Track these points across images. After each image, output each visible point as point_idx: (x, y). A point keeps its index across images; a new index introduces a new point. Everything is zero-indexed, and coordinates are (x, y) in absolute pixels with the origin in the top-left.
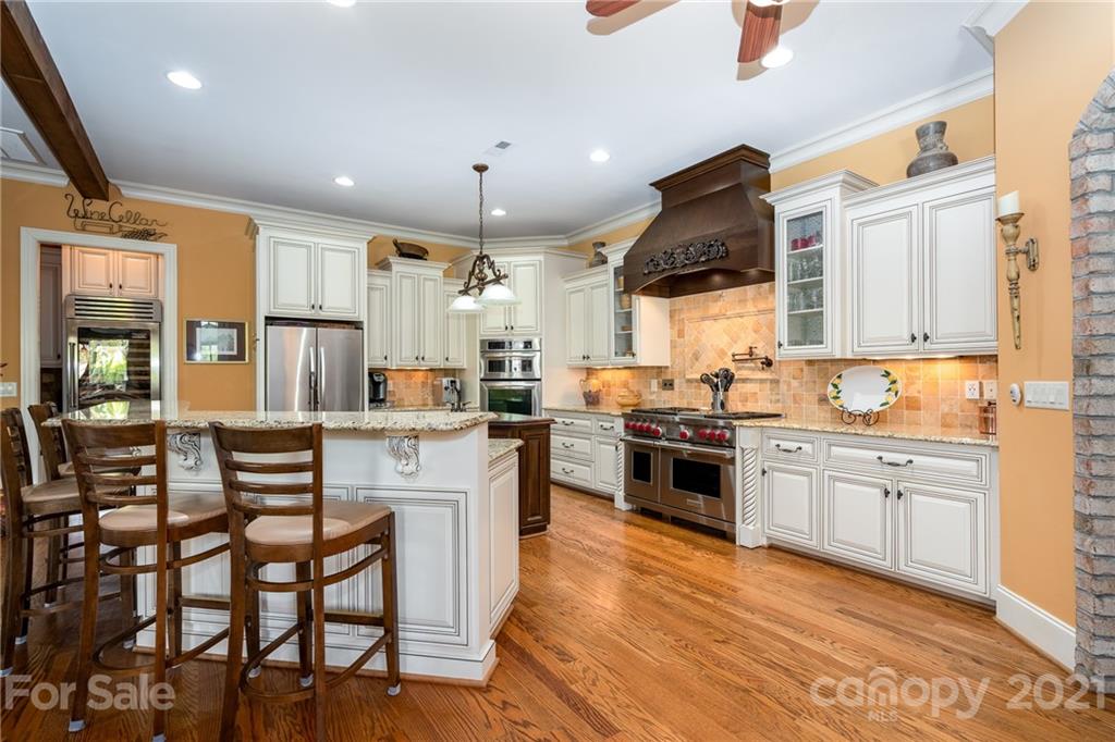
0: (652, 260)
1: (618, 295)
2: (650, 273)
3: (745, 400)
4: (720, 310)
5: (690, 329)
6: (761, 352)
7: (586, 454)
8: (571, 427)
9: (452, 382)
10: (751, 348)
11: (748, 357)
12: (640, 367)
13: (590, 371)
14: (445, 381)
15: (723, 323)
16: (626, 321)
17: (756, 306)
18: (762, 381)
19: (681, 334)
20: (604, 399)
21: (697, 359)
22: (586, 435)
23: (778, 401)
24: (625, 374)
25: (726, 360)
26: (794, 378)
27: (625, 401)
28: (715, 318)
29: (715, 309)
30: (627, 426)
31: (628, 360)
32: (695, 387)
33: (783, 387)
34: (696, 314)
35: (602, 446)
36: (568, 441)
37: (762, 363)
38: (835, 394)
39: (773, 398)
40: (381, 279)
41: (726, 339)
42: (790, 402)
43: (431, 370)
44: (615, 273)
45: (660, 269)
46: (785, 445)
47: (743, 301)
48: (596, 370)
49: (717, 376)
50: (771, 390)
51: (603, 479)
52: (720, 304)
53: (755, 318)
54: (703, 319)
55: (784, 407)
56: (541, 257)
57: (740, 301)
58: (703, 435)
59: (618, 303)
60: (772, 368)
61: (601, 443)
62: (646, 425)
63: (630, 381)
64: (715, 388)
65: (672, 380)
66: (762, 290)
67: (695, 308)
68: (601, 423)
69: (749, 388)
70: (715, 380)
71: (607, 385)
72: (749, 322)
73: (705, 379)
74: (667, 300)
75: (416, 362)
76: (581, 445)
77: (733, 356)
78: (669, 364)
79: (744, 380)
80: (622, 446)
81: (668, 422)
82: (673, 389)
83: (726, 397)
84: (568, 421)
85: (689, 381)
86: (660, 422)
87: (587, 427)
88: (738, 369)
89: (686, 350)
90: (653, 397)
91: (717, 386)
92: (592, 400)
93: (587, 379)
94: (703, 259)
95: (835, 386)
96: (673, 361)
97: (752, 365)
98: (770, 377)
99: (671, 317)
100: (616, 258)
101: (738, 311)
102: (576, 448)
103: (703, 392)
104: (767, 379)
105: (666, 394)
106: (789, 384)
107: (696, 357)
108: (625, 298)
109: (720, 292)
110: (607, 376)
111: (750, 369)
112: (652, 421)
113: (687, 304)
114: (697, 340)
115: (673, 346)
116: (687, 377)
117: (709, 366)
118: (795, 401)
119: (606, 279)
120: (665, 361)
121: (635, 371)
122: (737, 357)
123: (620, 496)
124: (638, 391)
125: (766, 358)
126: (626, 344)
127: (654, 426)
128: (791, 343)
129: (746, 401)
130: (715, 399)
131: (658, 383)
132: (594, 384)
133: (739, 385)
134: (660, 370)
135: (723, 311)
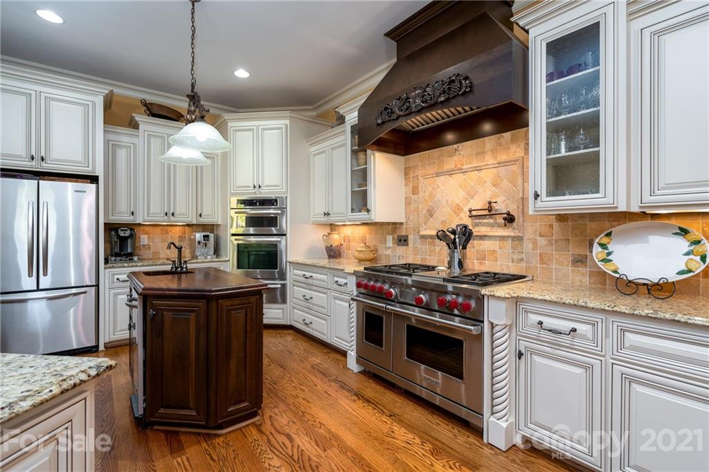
0: (386, 109)
1: (354, 152)
2: (383, 123)
3: (482, 258)
4: (456, 165)
5: (425, 186)
6: (501, 207)
7: (324, 307)
8: (310, 281)
9: (204, 236)
10: (490, 203)
11: (486, 212)
12: (376, 224)
13: (333, 227)
14: (199, 236)
15: (459, 178)
16: (361, 177)
17: (496, 158)
18: (502, 238)
19: (415, 191)
20: (345, 252)
21: (431, 215)
22: (323, 289)
23: (521, 260)
24: (363, 230)
25: (462, 215)
26: (541, 235)
27: (362, 256)
28: (450, 173)
29: (450, 164)
30: (359, 285)
31: (363, 215)
32: (430, 243)
33: (528, 246)
34: (432, 170)
35: (337, 301)
36: (309, 293)
37: (505, 219)
38: (605, 256)
39: (516, 257)
40: (124, 136)
41: (462, 193)
42: (536, 262)
43: (188, 225)
44: (352, 132)
45: (394, 116)
46: (549, 322)
47: (481, 154)
48: (338, 225)
49: (454, 232)
50: (514, 248)
51: (337, 335)
52: (455, 158)
53: (494, 171)
54: (438, 174)
55: (528, 268)
56: (287, 122)
57: (478, 154)
58: (442, 303)
59: (354, 161)
60: (515, 224)
61: (336, 298)
62: (379, 285)
63: (367, 236)
64: (452, 245)
65: (407, 236)
66: (502, 140)
67: (429, 164)
68: (336, 279)
69: (487, 245)
70: (452, 237)
71: (347, 239)
72: (487, 175)
73: (441, 236)
74: (402, 158)
75: (166, 218)
76: (319, 297)
77: (470, 211)
78: (403, 221)
79: (482, 237)
80: (354, 305)
81: (402, 284)
82: (407, 245)
83: (464, 256)
84: (308, 274)
85: (423, 237)
86: (393, 284)
87: (324, 281)
88: (476, 225)
89: (420, 206)
90: (388, 252)
91: (454, 242)
92: (334, 253)
93: (329, 234)
94: (442, 99)
95: (603, 246)
96: (407, 218)
97: (492, 221)
98: (513, 234)
99: (406, 174)
100: (352, 118)
101: (476, 165)
102: (314, 301)
103: (437, 248)
104: (508, 237)
105: (401, 250)
106: (535, 242)
107: (431, 213)
108: (361, 155)
109: (455, 146)
110: (348, 231)
111: (488, 225)
112: (384, 282)
113: (421, 161)
114: (432, 196)
115: (408, 202)
116: (422, 233)
117: (444, 222)
118: (542, 262)
119: (343, 139)
120: (399, 217)
121: (372, 227)
122: (474, 213)
123: (352, 355)
124: (375, 246)
125: (508, 214)
126: (361, 200)
127: (386, 287)
128: (550, 194)
129: (484, 259)
130: (452, 257)
131: (393, 239)
132: (336, 238)
133: (476, 242)
134: (395, 226)
135: (459, 166)
